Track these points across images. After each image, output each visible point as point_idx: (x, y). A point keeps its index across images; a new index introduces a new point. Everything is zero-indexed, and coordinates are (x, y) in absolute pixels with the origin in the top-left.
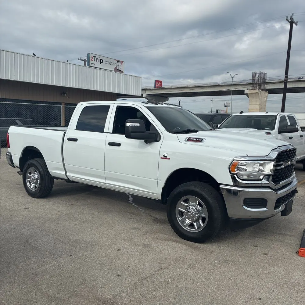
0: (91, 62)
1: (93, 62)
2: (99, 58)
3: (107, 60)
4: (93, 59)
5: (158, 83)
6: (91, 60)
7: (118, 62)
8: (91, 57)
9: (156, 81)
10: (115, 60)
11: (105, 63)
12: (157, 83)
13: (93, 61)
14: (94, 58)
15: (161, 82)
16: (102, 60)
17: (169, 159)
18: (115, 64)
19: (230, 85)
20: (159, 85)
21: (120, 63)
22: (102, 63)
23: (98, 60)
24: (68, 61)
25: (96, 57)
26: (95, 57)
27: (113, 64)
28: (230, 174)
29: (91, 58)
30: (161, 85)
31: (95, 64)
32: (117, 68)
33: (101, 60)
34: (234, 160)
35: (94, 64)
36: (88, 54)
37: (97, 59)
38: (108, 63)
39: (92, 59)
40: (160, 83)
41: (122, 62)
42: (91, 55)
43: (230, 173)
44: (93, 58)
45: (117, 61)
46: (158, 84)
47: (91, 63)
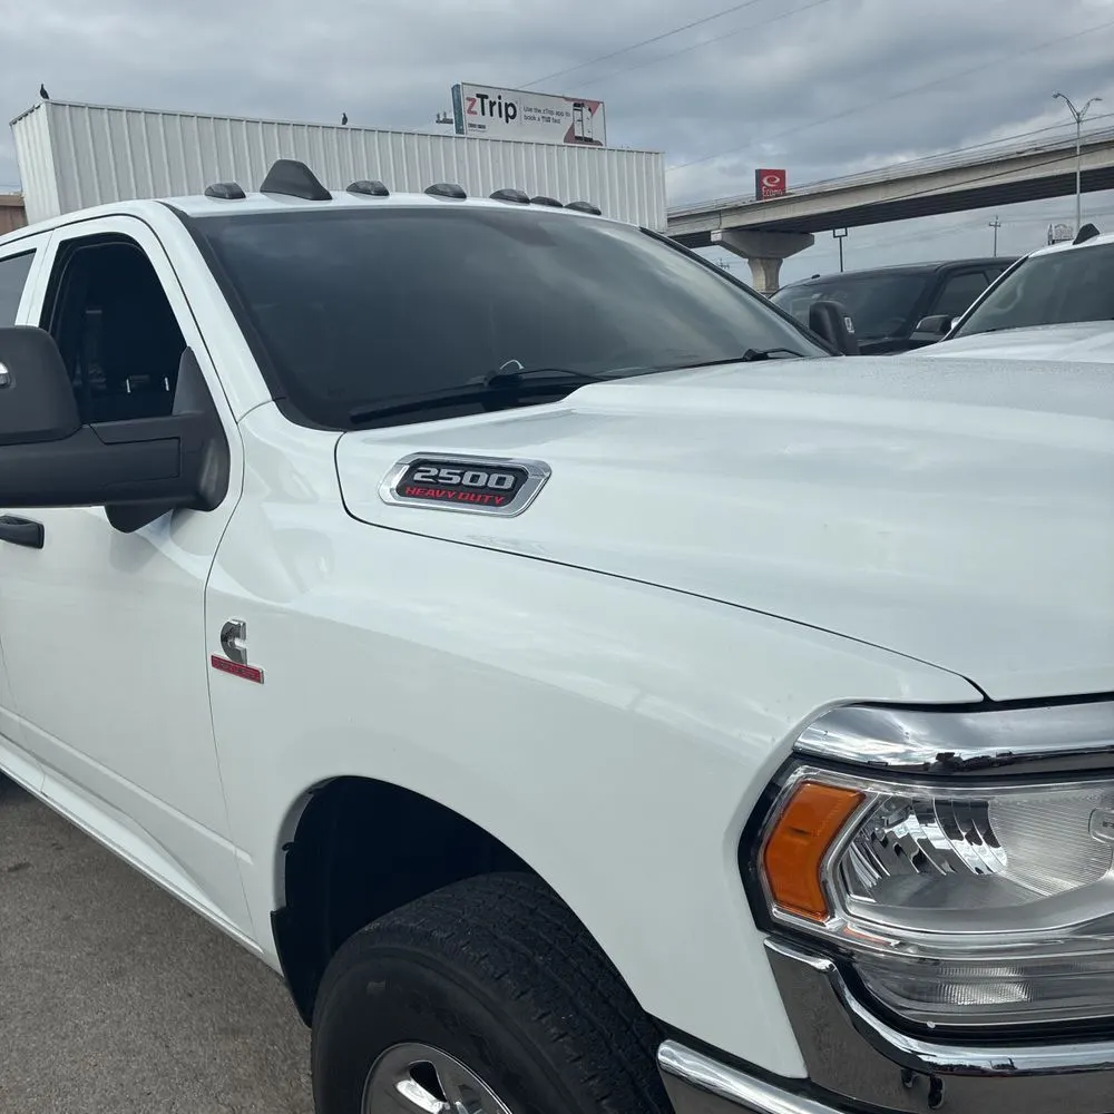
0: (468, 119)
1: (478, 119)
2: (500, 98)
3: (534, 102)
4: (477, 107)
5: (768, 180)
6: (470, 112)
7: (578, 105)
8: (469, 99)
9: (760, 174)
10: (567, 99)
11: (526, 118)
12: (765, 181)
13: (475, 113)
14: (479, 100)
15: (781, 174)
16: (512, 105)
17: (256, 676)
18: (568, 114)
19: (1069, 152)
20: (773, 189)
21: (585, 110)
22: (513, 117)
23: (496, 108)
24: (345, 120)
25: (487, 97)
26: (483, 97)
27: (557, 118)
28: (762, 939)
29: (466, 105)
30: (782, 185)
31: (484, 127)
32: (578, 133)
33: (507, 106)
34: (801, 756)
35: (480, 127)
36: (456, 89)
37: (492, 104)
38: (538, 115)
39: (472, 105)
40: (778, 180)
41: (593, 106)
42: (468, 92)
43: (762, 920)
44: (474, 101)
45: (575, 105)
46: (770, 182)
47: (472, 125)
